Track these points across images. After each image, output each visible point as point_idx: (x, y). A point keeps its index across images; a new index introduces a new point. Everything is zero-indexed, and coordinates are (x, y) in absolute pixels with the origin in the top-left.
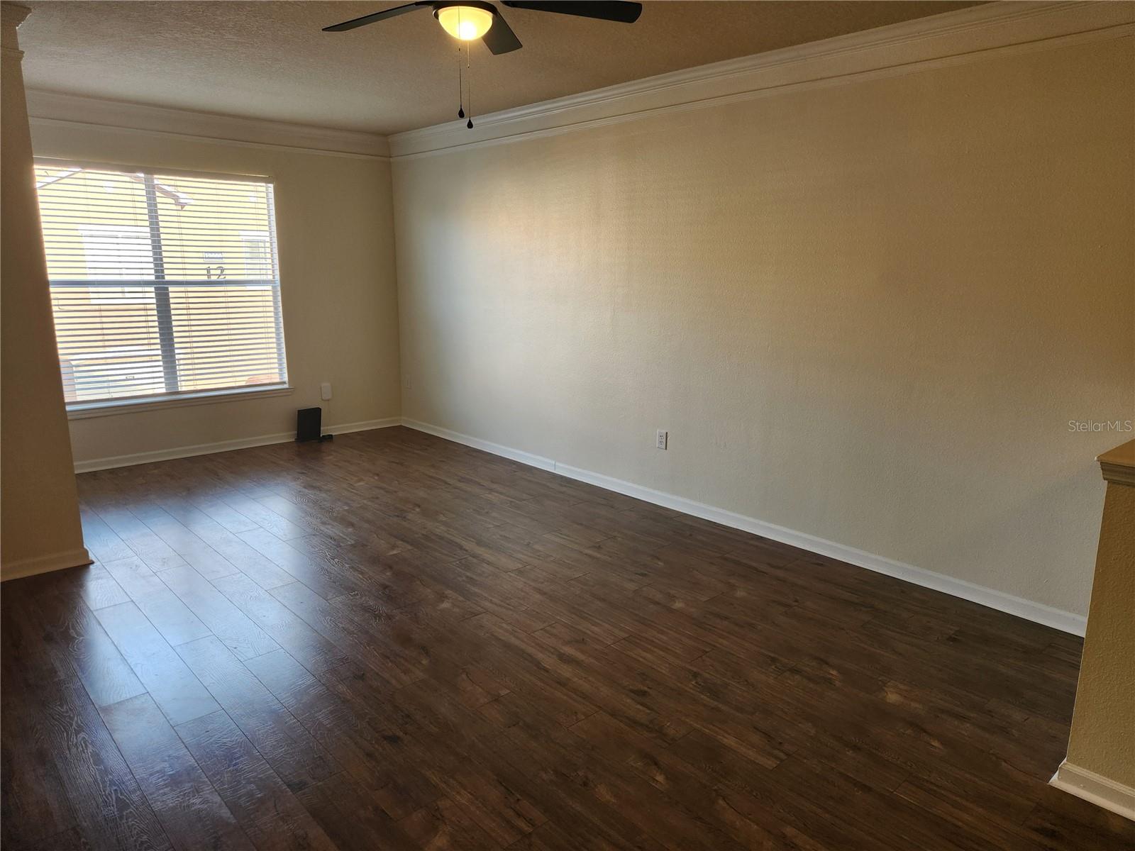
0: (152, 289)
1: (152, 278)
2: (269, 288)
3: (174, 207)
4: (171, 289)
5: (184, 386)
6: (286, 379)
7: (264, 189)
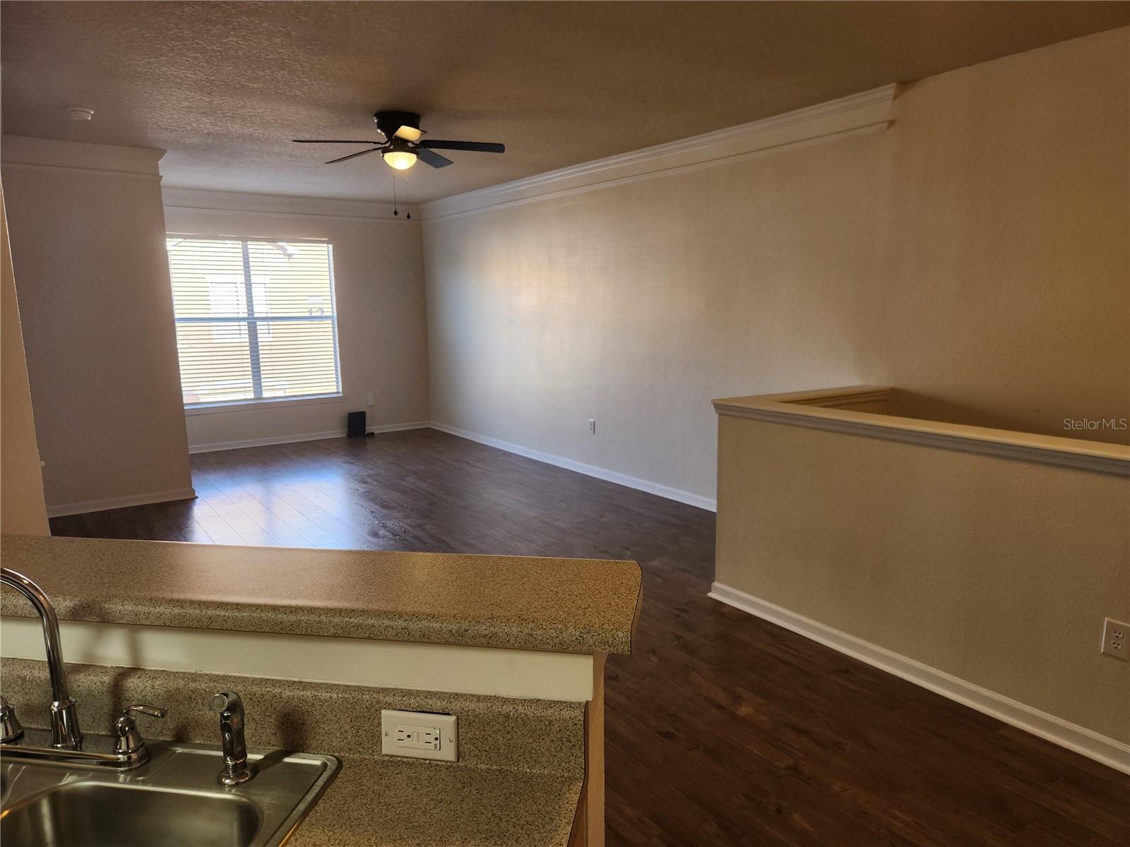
0: (246, 323)
1: (246, 315)
2: (330, 322)
3: (282, 256)
4: (258, 323)
5: (266, 394)
6: (341, 390)
7: (326, 249)
